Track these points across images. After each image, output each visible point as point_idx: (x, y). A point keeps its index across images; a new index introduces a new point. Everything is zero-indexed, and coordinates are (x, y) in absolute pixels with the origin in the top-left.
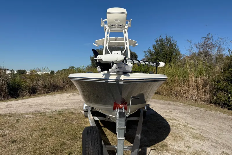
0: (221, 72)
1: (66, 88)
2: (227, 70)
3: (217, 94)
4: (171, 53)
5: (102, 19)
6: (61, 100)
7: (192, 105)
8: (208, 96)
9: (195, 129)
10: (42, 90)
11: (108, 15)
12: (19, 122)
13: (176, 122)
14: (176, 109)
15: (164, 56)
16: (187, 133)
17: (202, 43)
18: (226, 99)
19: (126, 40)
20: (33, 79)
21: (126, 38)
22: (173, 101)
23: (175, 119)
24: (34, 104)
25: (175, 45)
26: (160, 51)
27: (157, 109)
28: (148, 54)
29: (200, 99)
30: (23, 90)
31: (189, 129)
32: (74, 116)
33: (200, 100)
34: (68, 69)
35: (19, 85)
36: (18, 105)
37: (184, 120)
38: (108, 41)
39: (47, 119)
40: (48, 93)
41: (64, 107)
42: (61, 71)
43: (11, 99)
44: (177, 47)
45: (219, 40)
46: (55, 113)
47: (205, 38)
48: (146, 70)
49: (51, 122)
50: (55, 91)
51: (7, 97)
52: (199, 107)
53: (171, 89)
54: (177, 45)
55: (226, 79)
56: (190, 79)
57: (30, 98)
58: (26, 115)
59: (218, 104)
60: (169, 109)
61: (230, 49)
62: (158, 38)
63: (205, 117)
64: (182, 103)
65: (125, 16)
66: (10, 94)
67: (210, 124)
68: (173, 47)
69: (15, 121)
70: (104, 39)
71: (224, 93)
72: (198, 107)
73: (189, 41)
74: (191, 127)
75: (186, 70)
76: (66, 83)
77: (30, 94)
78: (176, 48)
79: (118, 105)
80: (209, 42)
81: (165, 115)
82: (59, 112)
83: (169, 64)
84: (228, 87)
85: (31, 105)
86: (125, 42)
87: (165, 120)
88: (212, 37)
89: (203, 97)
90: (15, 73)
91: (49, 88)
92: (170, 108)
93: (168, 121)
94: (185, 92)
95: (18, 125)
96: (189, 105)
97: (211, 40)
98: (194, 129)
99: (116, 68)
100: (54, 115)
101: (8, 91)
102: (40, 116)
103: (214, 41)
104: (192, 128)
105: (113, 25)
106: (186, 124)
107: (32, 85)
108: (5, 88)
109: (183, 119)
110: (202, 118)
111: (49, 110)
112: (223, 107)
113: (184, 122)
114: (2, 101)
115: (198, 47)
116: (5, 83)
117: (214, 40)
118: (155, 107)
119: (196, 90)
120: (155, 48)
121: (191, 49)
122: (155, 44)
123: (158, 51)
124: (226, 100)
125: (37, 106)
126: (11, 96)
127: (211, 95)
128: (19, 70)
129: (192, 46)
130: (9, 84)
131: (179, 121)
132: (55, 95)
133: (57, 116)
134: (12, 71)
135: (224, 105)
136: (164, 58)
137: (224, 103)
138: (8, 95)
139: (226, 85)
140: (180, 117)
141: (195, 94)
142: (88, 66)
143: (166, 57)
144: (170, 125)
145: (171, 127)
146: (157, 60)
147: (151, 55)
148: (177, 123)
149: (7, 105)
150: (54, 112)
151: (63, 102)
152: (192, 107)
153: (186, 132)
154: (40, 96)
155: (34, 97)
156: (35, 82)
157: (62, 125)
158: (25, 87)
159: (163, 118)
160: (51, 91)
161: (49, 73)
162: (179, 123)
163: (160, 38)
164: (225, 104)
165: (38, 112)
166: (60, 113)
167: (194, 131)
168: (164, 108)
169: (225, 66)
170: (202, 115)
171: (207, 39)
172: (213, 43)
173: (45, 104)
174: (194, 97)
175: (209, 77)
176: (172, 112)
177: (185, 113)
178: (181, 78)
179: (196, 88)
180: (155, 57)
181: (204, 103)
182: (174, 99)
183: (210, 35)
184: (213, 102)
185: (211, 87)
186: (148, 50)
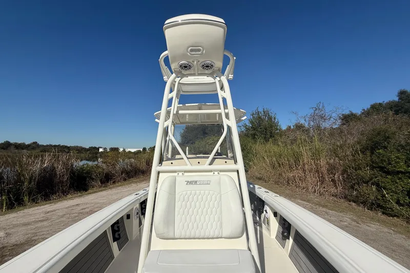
4: (270, 127)
8: (340, 188)
15: (263, 132)
17: (311, 115)
18: (378, 197)
28: (243, 129)
44: (276, 120)
47: (314, 109)
54: (276, 118)
62: (254, 111)
66: (73, 187)
68: (272, 121)
73: (295, 113)
77: (101, 183)
88: (323, 107)
90: (108, 150)
94: (302, 181)
101: (70, 182)
103: (327, 111)
105: (186, 67)
107: (106, 170)
108: (66, 179)
112: (374, 209)
115: (307, 120)
120: (252, 122)
122: (251, 117)
124: (378, 199)
129: (299, 118)
136: (264, 134)
138: (70, 188)
141: (319, 184)
143: (266, 132)
147: (247, 129)
161: (141, 150)
163: (257, 111)
174: (317, 188)
175: (340, 160)
180: (252, 132)
181: (336, 199)
182: (287, 192)
183: (321, 104)
184: (351, 198)
185: (345, 176)
186: (243, 124)
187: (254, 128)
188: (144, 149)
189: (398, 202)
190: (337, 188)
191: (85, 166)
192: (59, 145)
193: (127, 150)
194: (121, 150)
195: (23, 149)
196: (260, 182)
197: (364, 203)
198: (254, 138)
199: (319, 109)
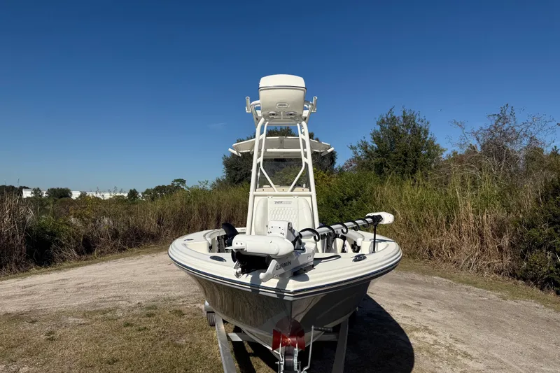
0: (537, 201)
1: (166, 236)
2: (551, 197)
3: (528, 255)
4: (416, 151)
5: (248, 99)
6: (154, 273)
7: (468, 283)
8: (507, 260)
9: (474, 356)
10: (109, 244)
11: (262, 94)
12: (52, 339)
13: (427, 335)
14: (430, 297)
15: (400, 160)
16: (455, 369)
17: (489, 129)
18: (551, 268)
19: (305, 147)
20: (87, 217)
21: (304, 142)
22: (423, 273)
23: (426, 329)
24: (90, 284)
25: (426, 132)
26: (388, 146)
27: (382, 298)
28: (360, 153)
29: (489, 266)
30: (62, 246)
31: (459, 357)
32: (184, 321)
33: (487, 268)
34: (170, 184)
35: (53, 234)
36: (51, 287)
37: (448, 329)
38: (263, 150)
39: (118, 330)
40: (122, 250)
41: (160, 294)
42: (154, 190)
43: (34, 270)
44: (429, 136)
45: (530, 121)
46: (137, 311)
47: (497, 118)
48: (357, 192)
49: (129, 339)
50: (138, 245)
51: (23, 263)
52: (485, 289)
53: (419, 241)
54: (430, 132)
55: (550, 220)
56: (463, 216)
57: (78, 266)
58: (70, 319)
59: (532, 280)
60: (413, 296)
61: (555, 147)
62: (385, 116)
63: (501, 319)
64: (445, 278)
65: (301, 93)
66: (31, 257)
67: (512, 340)
68: (420, 137)
69: (43, 337)
70: (254, 142)
71: (547, 254)
72: (482, 287)
73: (459, 124)
74: (465, 350)
75: (451, 195)
76: (166, 223)
77: (78, 253)
78: (428, 139)
79: (284, 337)
80: (506, 126)
81: (402, 315)
82: (149, 308)
83: (413, 178)
84: (555, 239)
85: (81, 285)
86: (301, 150)
87: (401, 331)
88: (512, 114)
89: (496, 262)
90: (44, 195)
91: (124, 239)
92: (415, 296)
93: (408, 335)
94: (453, 250)
95: (51, 349)
96: (463, 282)
97: (512, 122)
98: (472, 358)
99: (277, 268)
100: (136, 319)
101: (27, 249)
102: (104, 320)
103: (519, 123)
104: (466, 355)
105: (273, 114)
106: (451, 341)
107: (83, 231)
108: (19, 243)
109: (447, 326)
110: (492, 324)
111: (124, 302)
112: (546, 288)
113: (448, 335)
114: (13, 275)
115: (481, 138)
116: (19, 229)
117: (519, 121)
118: (378, 292)
119: (478, 243)
120: (377, 139)
121: (462, 143)
122: (378, 128)
123: (386, 145)
124: (552, 272)
125: (94, 290)
126: (35, 261)
127: (515, 258)
128: (52, 189)
129: (467, 135)
130: (29, 230)
131: (435, 334)
132: (138, 257)
133: (144, 322)
134: (37, 191)
135: (546, 282)
136: (400, 164)
137: (546, 279)
138: (27, 258)
139: (550, 234)
140: (437, 321)
141: (477, 254)
142: (218, 181)
143: (405, 161)
144: (413, 346)
145: (416, 354)
146: (384, 168)
147: (369, 155)
148: (429, 338)
149: (25, 287)
150: (135, 308)
151: (156, 277)
152: (467, 290)
153: (450, 366)
154: (103, 261)
155: (90, 264)
156: (91, 224)
157: (154, 349)
158: (68, 238)
159: (397, 325)
160: (131, 247)
161: (126, 195)
162: (435, 338)
163: (389, 117)
164: (548, 280)
165: (97, 309)
166: (151, 311)
167: (471, 363)
168: (400, 295)
169: (545, 187)
170: (492, 314)
171: (502, 120)
172: (517, 129)
173: (115, 284)
174: (473, 260)
175: (509, 212)
176: (421, 308)
177: (451, 309)
178: (440, 214)
179: (478, 239)
180: (378, 160)
181: (498, 276)
182: (425, 267)
183: (509, 109)
184: (519, 274)
185: (515, 238)
186: (360, 143)
187: (382, 152)
188: (133, 194)
194: (75, 195)
197: (535, 280)
198: (380, 172)
199: (505, 118)
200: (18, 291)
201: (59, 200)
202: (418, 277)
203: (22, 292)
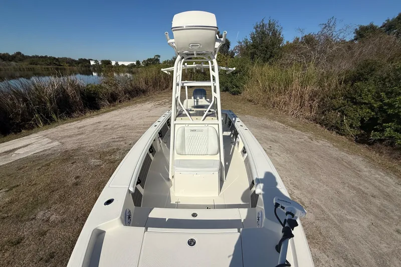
0: (340, 83)
3: (327, 113)
6: (141, 118)
7: (292, 126)
8: (314, 113)
17: (318, 34)
25: (280, 34)
28: (243, 45)
33: (302, 116)
34: (154, 58)
36: (92, 128)
47: (324, 26)
54: (282, 33)
55: (345, 96)
62: (259, 24)
64: (281, 123)
68: (276, 36)
71: (337, 114)
72: (299, 130)
73: (301, 30)
75: (290, 76)
76: (149, 84)
77: (110, 103)
78: (280, 38)
85: (106, 127)
88: (334, 24)
89: (308, 114)
90: (100, 63)
94: (285, 104)
96: (290, 126)
101: (83, 102)
108: (79, 99)
112: (331, 130)
117: (337, 29)
119: (299, 102)
120: (253, 38)
122: (254, 31)
124: (338, 123)
125: (112, 131)
127: (318, 113)
134: (96, 61)
135: (332, 127)
136: (264, 53)
139: (342, 103)
141: (298, 108)
143: (266, 51)
146: (255, 55)
147: (248, 47)
163: (261, 24)
171: (327, 28)
180: (252, 51)
181: (307, 121)
182: (271, 114)
183: (333, 20)
184: (318, 121)
185: (321, 103)
186: (244, 40)
187: (254, 46)
188: (138, 62)
189: (351, 126)
190: (311, 113)
191: (89, 86)
192: (46, 57)
193: (120, 63)
194: (113, 63)
195: (10, 61)
196: (250, 103)
197: (326, 125)
198: (253, 58)
199: (329, 27)
200: (76, 131)
201: (107, 66)
202: (268, 123)
203: (79, 131)
